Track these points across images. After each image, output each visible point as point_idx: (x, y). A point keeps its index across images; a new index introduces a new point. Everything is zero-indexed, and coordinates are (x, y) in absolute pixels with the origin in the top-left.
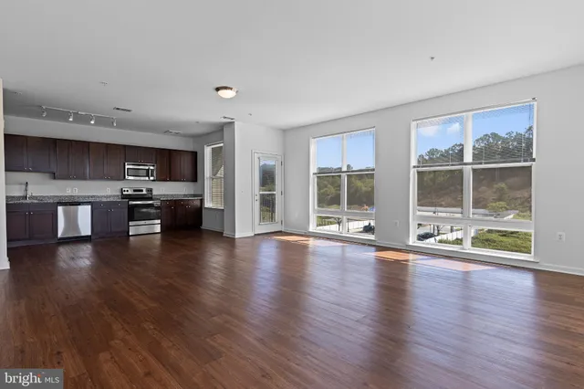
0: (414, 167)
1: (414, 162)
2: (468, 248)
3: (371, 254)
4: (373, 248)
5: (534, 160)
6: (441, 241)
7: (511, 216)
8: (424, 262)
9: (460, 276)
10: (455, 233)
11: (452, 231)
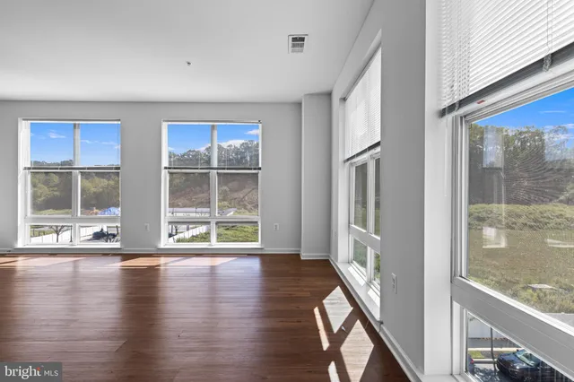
0: (166, 168)
1: (165, 163)
2: (215, 244)
3: (116, 265)
4: (119, 258)
5: (260, 169)
6: (179, 241)
7: (232, 213)
8: (177, 264)
9: (208, 271)
10: (190, 231)
11: (188, 229)
